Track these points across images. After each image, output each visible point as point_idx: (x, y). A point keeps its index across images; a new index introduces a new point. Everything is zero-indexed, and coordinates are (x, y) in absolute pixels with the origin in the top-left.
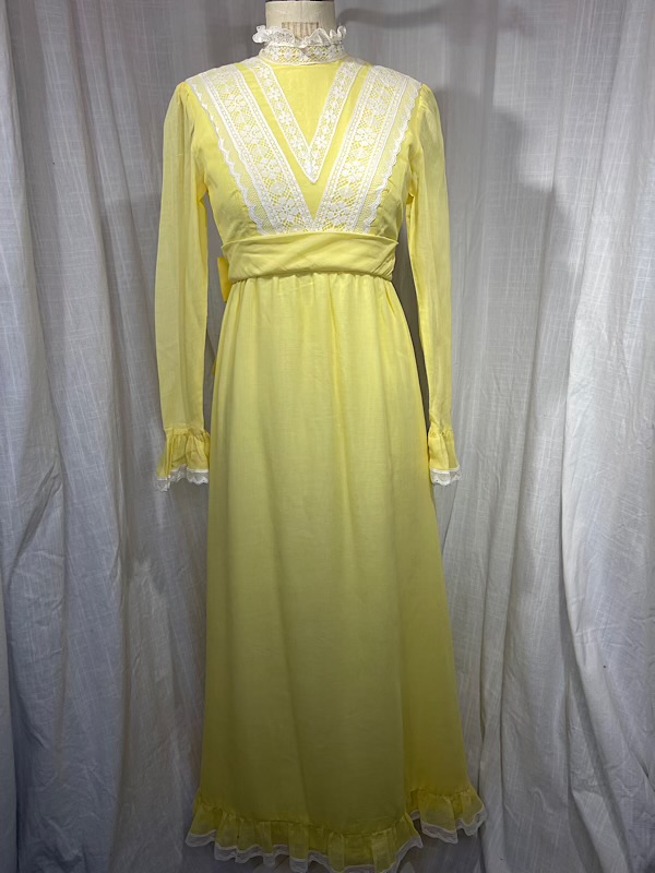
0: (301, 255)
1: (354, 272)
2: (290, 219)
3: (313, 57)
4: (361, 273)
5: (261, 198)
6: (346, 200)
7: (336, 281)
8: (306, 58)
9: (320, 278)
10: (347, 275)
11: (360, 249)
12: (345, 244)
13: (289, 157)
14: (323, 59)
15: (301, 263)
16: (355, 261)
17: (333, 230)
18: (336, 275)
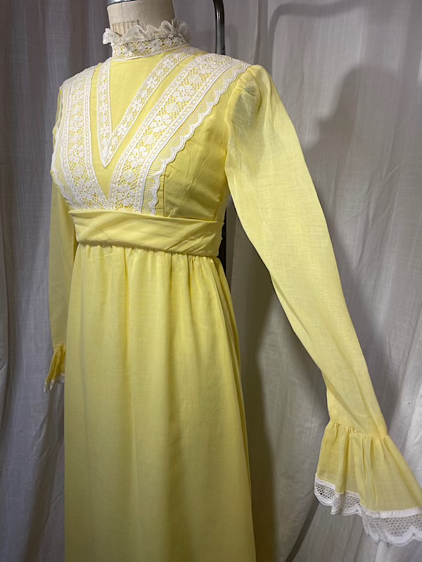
0: (100, 229)
1: (147, 249)
2: (89, 198)
3: (136, 51)
4: (155, 250)
5: (66, 179)
6: (129, 183)
7: (131, 254)
8: (130, 53)
9: (118, 251)
10: (140, 251)
11: (148, 228)
12: (134, 223)
13: (94, 143)
14: (146, 53)
15: (100, 236)
16: (145, 238)
17: (123, 210)
18: (130, 249)
